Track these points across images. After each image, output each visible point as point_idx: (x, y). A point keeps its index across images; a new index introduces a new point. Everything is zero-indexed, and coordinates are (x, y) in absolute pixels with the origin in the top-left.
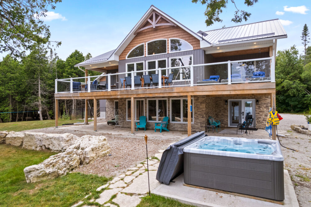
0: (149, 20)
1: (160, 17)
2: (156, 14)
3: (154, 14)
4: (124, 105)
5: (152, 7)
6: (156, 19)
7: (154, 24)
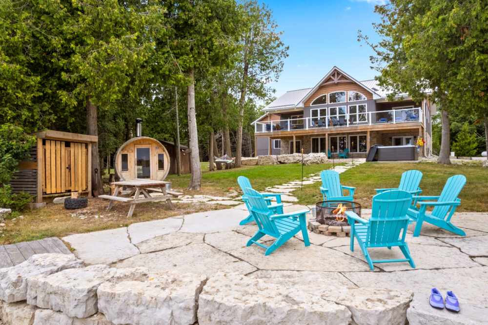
0: (332, 77)
1: (341, 75)
2: (337, 73)
3: (336, 73)
4: (309, 142)
5: (335, 68)
6: (338, 77)
7: (336, 80)
